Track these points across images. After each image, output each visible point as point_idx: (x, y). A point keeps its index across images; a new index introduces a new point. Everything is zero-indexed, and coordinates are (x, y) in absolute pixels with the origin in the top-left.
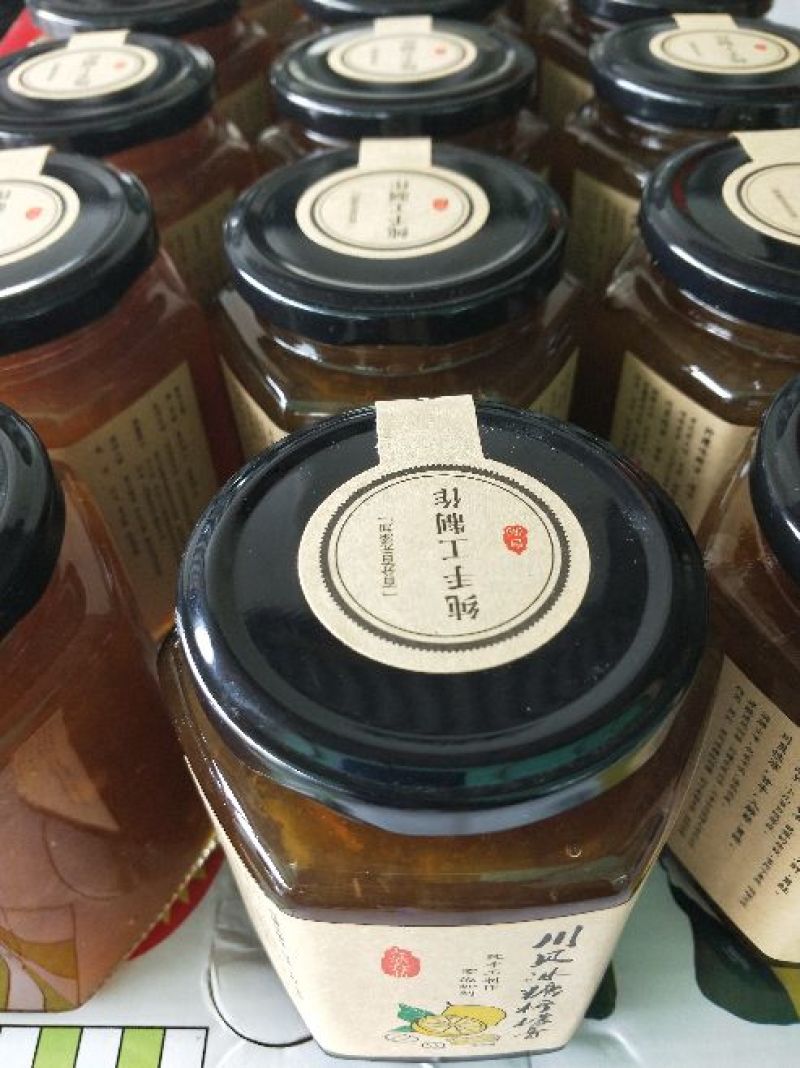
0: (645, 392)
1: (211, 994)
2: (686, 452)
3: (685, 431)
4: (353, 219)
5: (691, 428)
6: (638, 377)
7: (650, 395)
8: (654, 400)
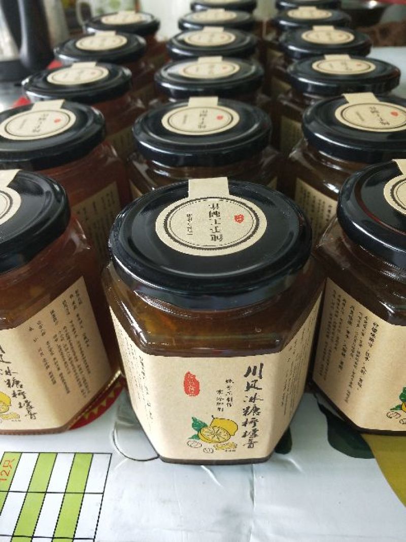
0: (305, 194)
1: (114, 440)
2: (322, 217)
3: (321, 208)
4: (184, 122)
5: (323, 207)
6: (302, 188)
7: (307, 195)
8: (308, 196)
